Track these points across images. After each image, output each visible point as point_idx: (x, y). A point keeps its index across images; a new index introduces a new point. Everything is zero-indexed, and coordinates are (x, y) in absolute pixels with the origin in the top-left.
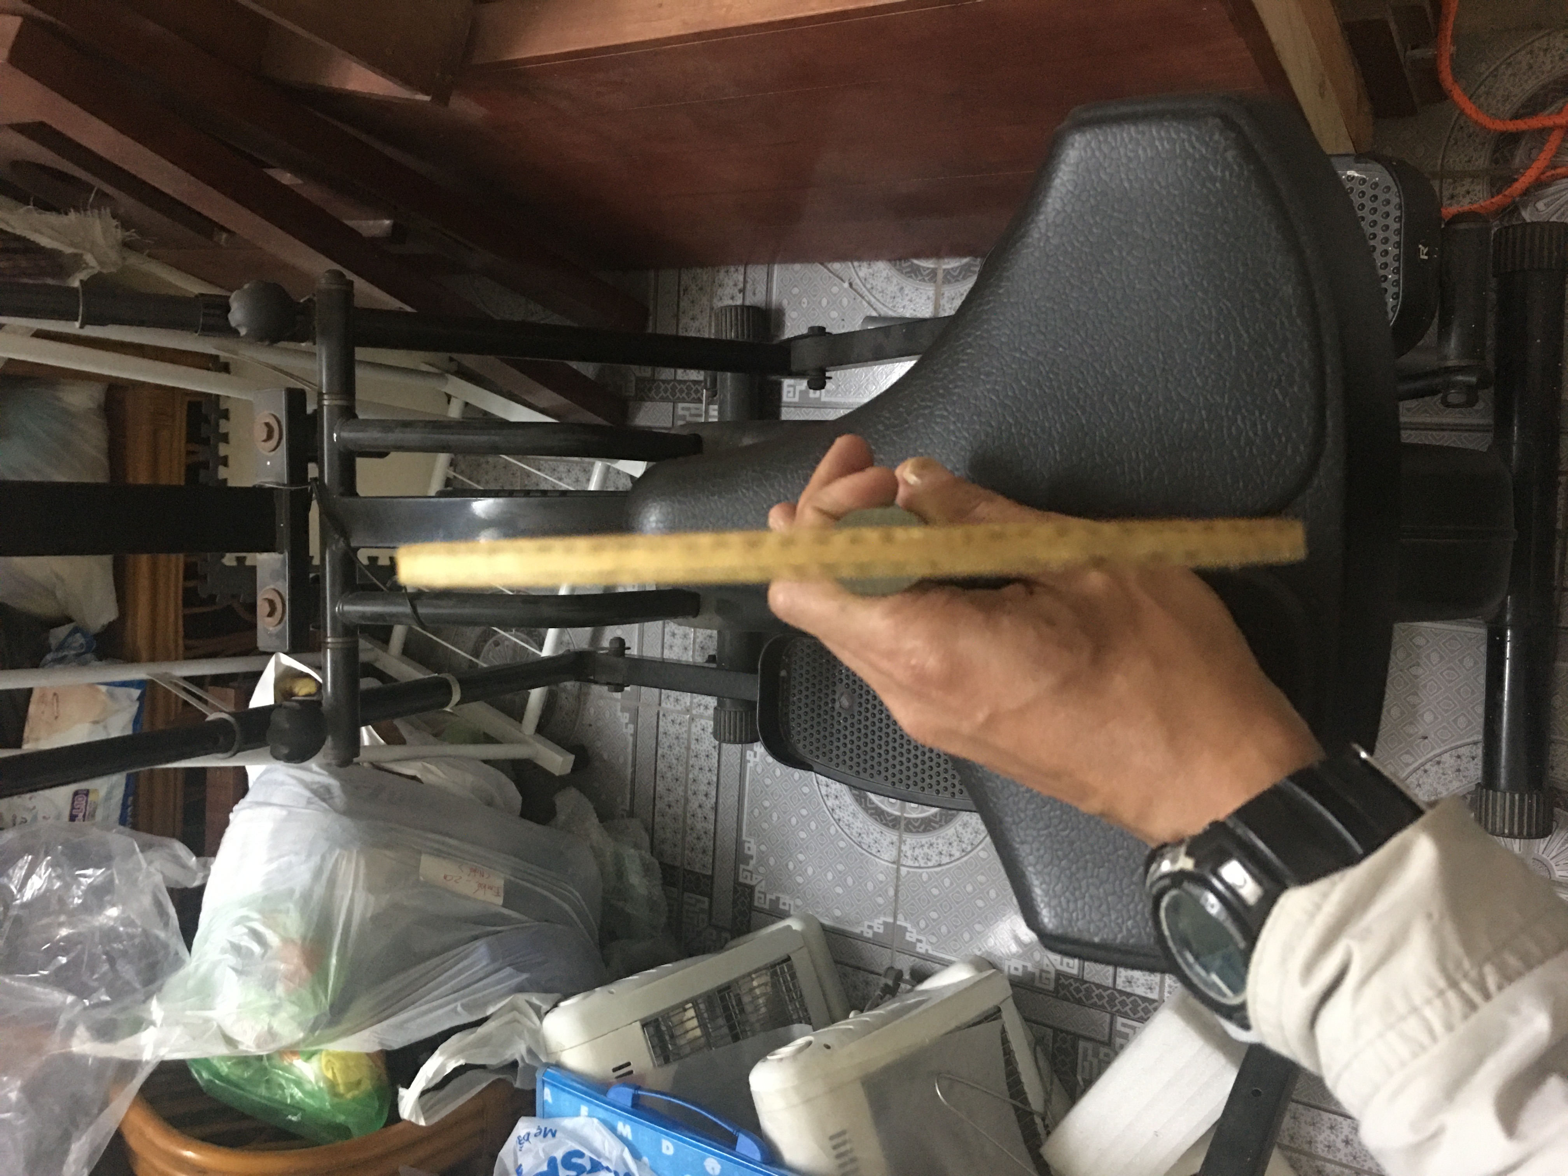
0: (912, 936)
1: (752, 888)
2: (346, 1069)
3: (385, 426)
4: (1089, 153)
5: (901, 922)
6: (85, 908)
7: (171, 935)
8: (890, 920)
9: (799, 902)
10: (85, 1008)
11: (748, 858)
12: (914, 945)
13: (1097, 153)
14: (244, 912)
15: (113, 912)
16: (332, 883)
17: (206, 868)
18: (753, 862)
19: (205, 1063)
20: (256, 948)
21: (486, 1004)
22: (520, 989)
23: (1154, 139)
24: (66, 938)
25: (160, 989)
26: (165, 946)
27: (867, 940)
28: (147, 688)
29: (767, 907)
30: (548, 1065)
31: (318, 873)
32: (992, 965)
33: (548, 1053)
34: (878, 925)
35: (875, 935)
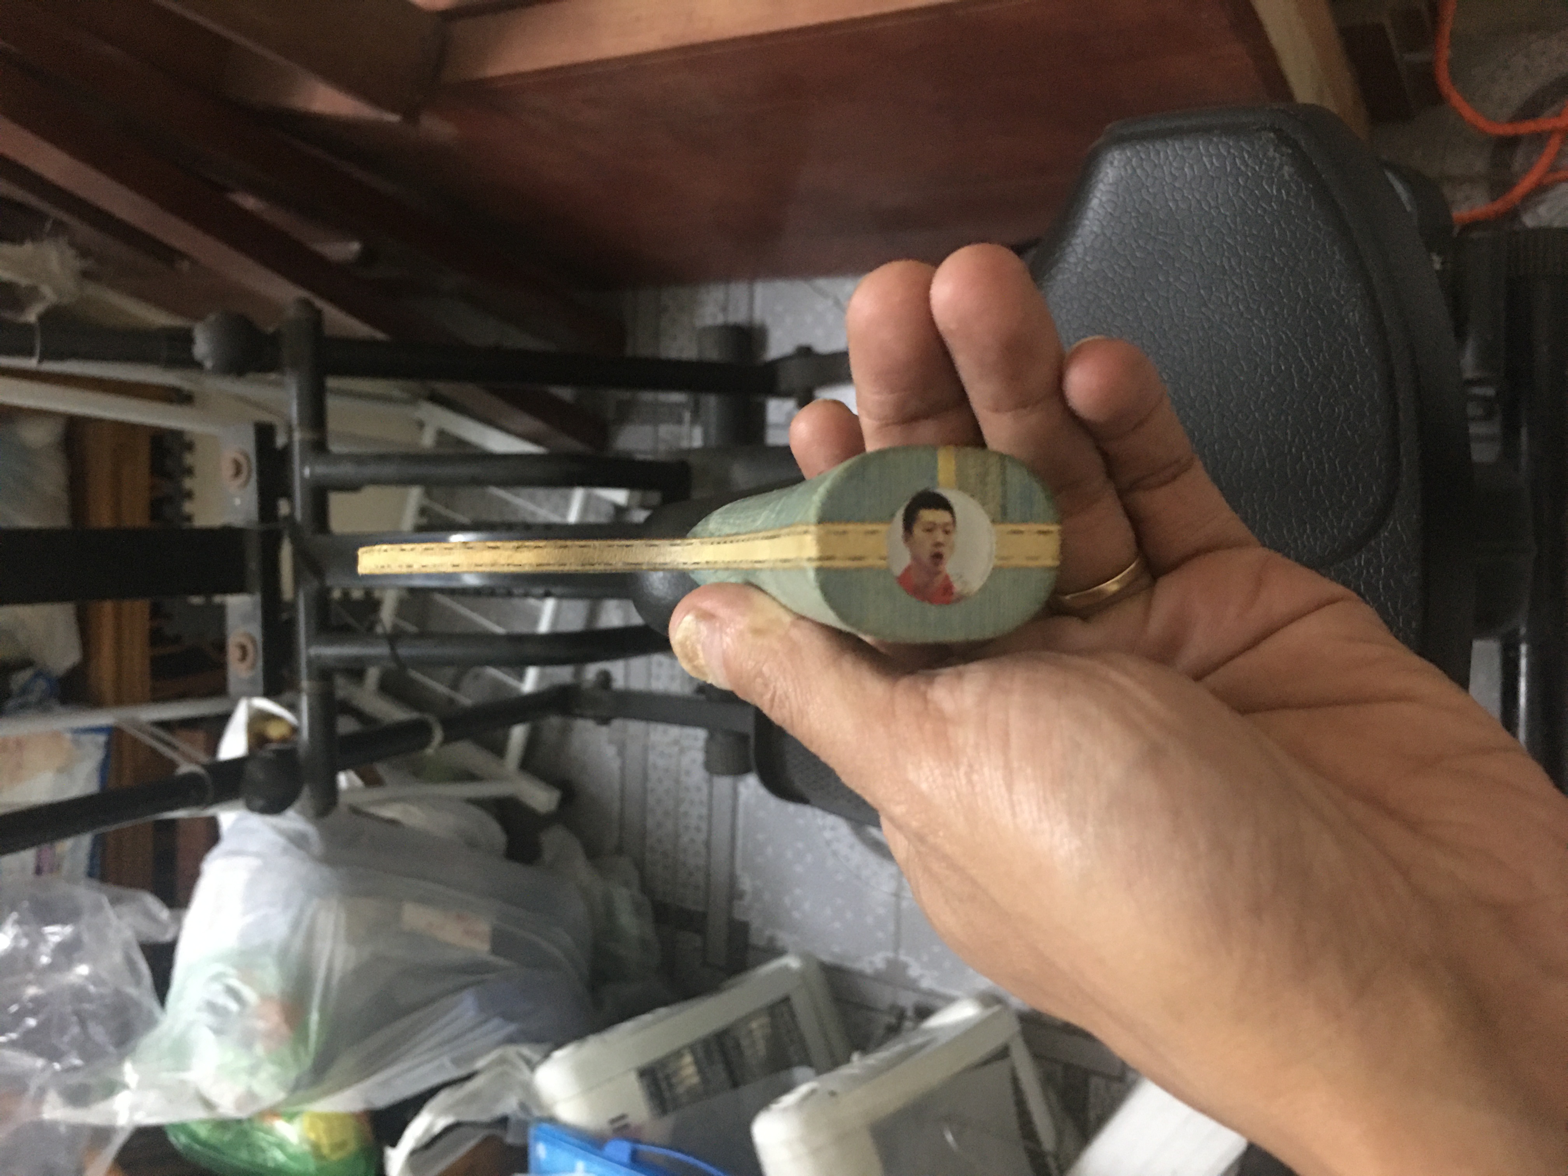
0: (914, 971)
1: (746, 925)
2: (330, 1131)
3: (359, 459)
4: (1130, 171)
5: (903, 957)
6: (52, 967)
7: (143, 993)
8: (891, 955)
9: (796, 939)
10: (56, 1073)
11: (741, 895)
12: (917, 980)
13: (1139, 171)
14: (219, 968)
15: (83, 970)
16: (310, 937)
17: (178, 921)
18: (747, 898)
19: (182, 1127)
20: (233, 1006)
21: (473, 1057)
22: (511, 1040)
23: (1202, 155)
24: (35, 999)
25: (133, 1050)
26: (137, 1004)
27: (868, 977)
28: (115, 735)
29: (763, 944)
30: (541, 1120)
31: (295, 926)
32: (998, 1000)
33: (540, 1105)
34: (879, 961)
35: (877, 971)
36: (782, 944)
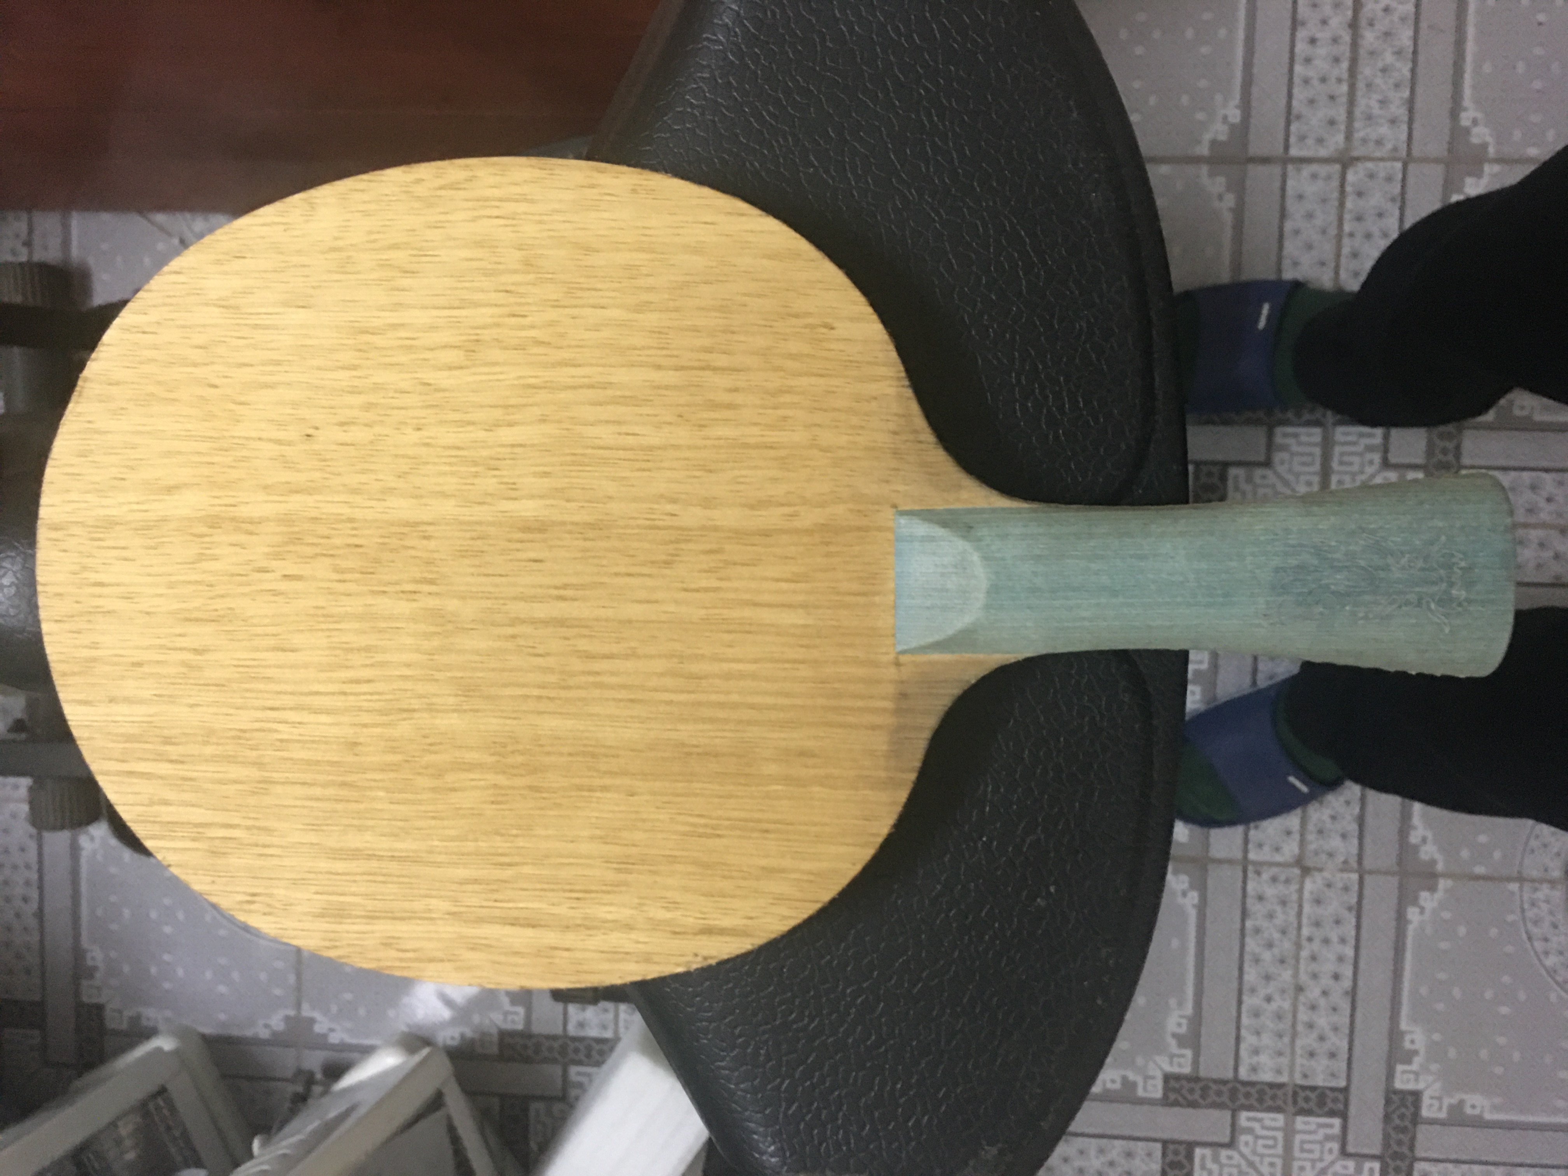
1: (100, 1008)
5: (307, 1011)
8: (292, 1013)
9: (168, 1013)
11: (91, 972)
12: (325, 1036)
18: (98, 975)
27: (265, 1043)
29: (125, 1026)
34: (277, 1022)
35: (275, 1034)
36: (151, 1024)
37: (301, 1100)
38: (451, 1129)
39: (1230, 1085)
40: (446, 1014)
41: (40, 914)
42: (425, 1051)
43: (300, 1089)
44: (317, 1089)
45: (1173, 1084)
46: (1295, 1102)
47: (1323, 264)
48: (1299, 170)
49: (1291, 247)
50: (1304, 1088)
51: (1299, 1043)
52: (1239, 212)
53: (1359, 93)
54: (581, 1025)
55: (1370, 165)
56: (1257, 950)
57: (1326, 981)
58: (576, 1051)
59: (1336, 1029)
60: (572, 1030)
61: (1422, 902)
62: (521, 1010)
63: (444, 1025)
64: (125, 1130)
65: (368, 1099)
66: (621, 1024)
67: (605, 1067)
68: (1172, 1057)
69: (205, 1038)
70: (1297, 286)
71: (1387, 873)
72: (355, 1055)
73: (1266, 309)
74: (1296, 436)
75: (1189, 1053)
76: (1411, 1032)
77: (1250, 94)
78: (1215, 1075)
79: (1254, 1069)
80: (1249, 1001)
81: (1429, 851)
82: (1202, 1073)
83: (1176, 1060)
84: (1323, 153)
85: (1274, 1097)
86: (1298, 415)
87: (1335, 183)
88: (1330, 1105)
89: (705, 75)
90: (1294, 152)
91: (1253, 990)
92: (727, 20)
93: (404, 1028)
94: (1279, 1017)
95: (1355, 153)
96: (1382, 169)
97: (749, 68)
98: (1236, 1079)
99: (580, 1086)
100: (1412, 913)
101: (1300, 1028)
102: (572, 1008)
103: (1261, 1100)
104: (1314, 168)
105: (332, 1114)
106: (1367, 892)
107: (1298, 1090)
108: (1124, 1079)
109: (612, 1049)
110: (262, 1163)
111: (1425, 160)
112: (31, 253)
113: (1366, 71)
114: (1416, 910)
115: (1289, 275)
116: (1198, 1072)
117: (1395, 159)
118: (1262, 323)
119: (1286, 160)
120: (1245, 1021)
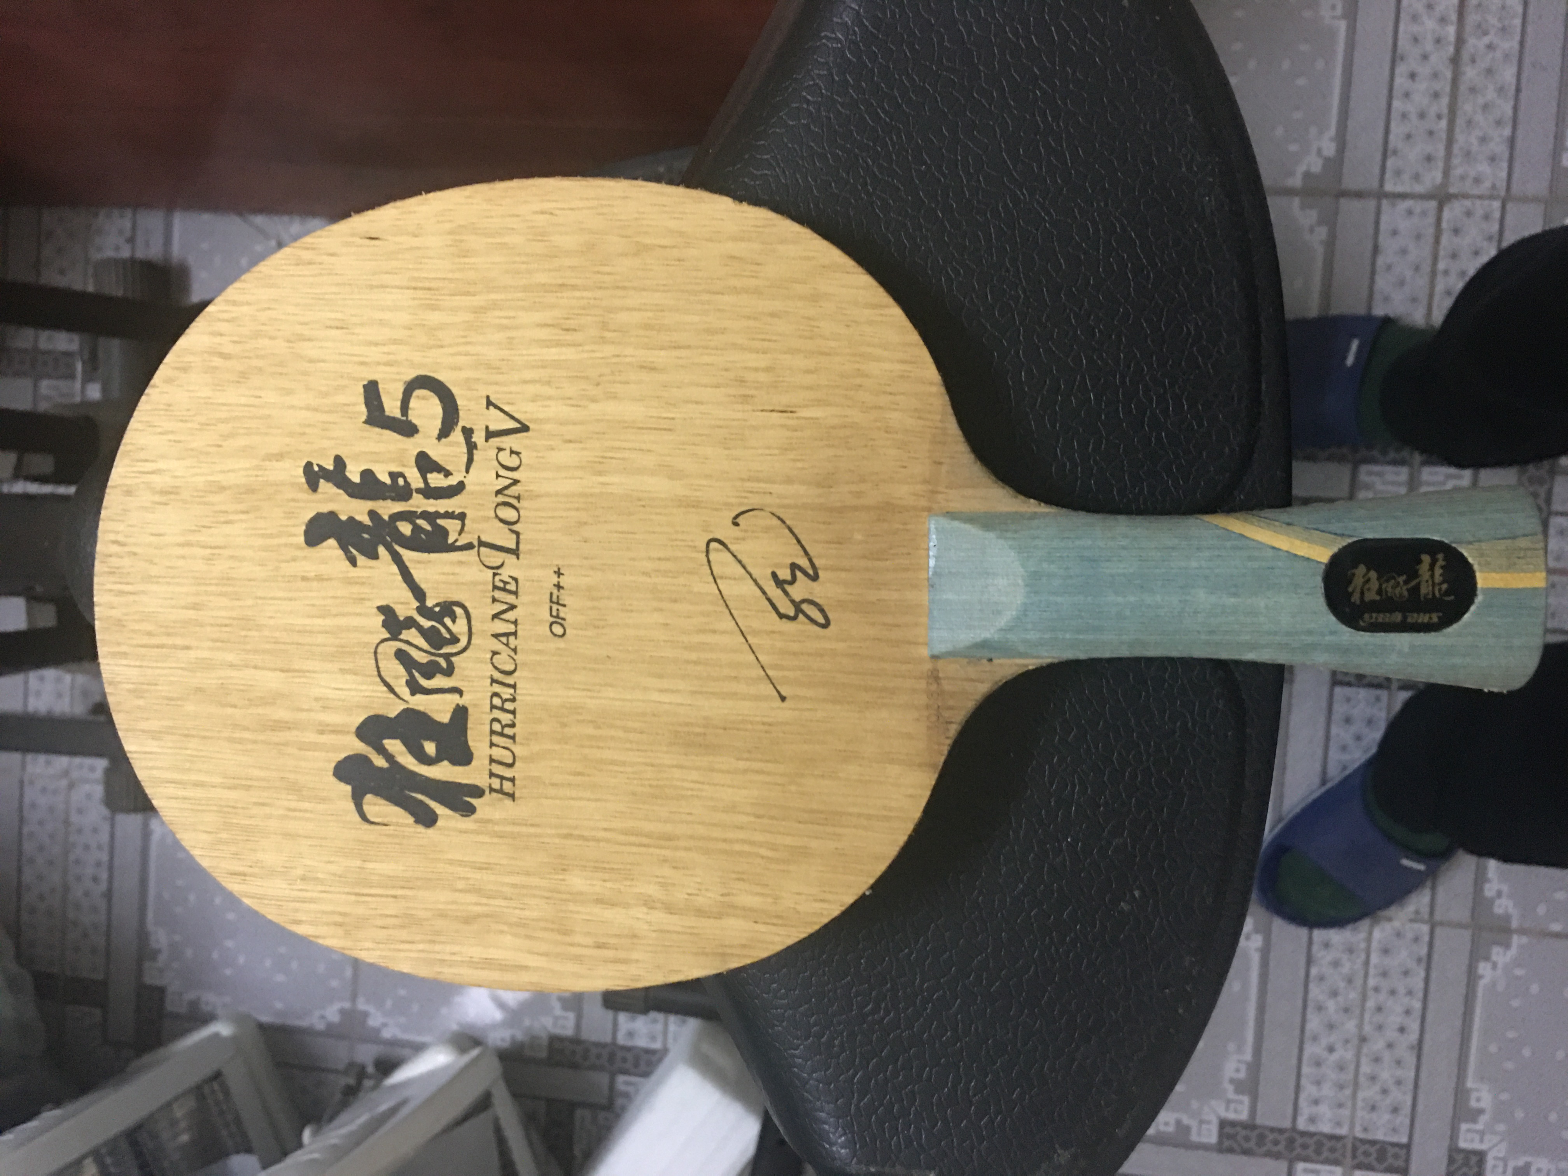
0: (375, 1021)
1: (161, 990)
8: (347, 1005)
9: (227, 999)
11: (154, 954)
12: (377, 1031)
27: (320, 1034)
29: (183, 1010)
32: (476, 1042)
34: (333, 1013)
35: (330, 1025)
36: (209, 1008)
37: (351, 1093)
38: (498, 1130)
39: (1286, 1135)
40: (498, 1015)
41: (109, 895)
42: (475, 1052)
43: (351, 1081)
44: (368, 1083)
45: (1228, 1130)
46: (1354, 1157)
47: (1414, 300)
48: (1394, 205)
49: (1382, 283)
50: (1363, 1142)
51: (1361, 1095)
52: (1330, 244)
53: (1457, 130)
54: (631, 1034)
55: (1468, 203)
56: (1321, 997)
57: (1391, 1034)
58: (624, 1060)
59: (1399, 1083)
60: (621, 1040)
61: (1494, 958)
62: (571, 1016)
63: (494, 1026)
64: (179, 1112)
65: (419, 1096)
66: (670, 1036)
67: (654, 1078)
68: (1229, 1102)
69: (262, 1027)
70: (1387, 321)
71: (1461, 926)
72: (406, 1052)
73: (1355, 345)
74: (1380, 474)
75: (1246, 1099)
76: (1477, 1090)
77: (1346, 127)
78: (1271, 1123)
79: (1312, 1120)
80: (1310, 1049)
81: (1503, 906)
82: (1259, 1121)
83: (1232, 1106)
84: (1419, 189)
85: (1332, 1150)
86: (1384, 453)
87: (1431, 219)
88: (1390, 1161)
89: (821, 72)
90: (1389, 187)
91: (1315, 1038)
92: (847, 19)
93: (455, 1027)
94: (1341, 1068)
95: (1452, 190)
96: (1480, 207)
97: (867, 66)
98: (1294, 1129)
99: (627, 1096)
100: (1483, 968)
101: (1362, 1079)
102: (622, 1017)
103: (1318, 1152)
104: (1408, 203)
105: (383, 1107)
106: (1437, 943)
107: (1358, 1144)
108: (1178, 1123)
109: (660, 1060)
110: (311, 1152)
111: (1524, 199)
112: (133, 250)
113: (1467, 107)
114: (1489, 965)
115: (1379, 311)
116: (1254, 1119)
117: (1491, 197)
118: (1350, 360)
119: (1381, 195)
120: (1306, 1070)
